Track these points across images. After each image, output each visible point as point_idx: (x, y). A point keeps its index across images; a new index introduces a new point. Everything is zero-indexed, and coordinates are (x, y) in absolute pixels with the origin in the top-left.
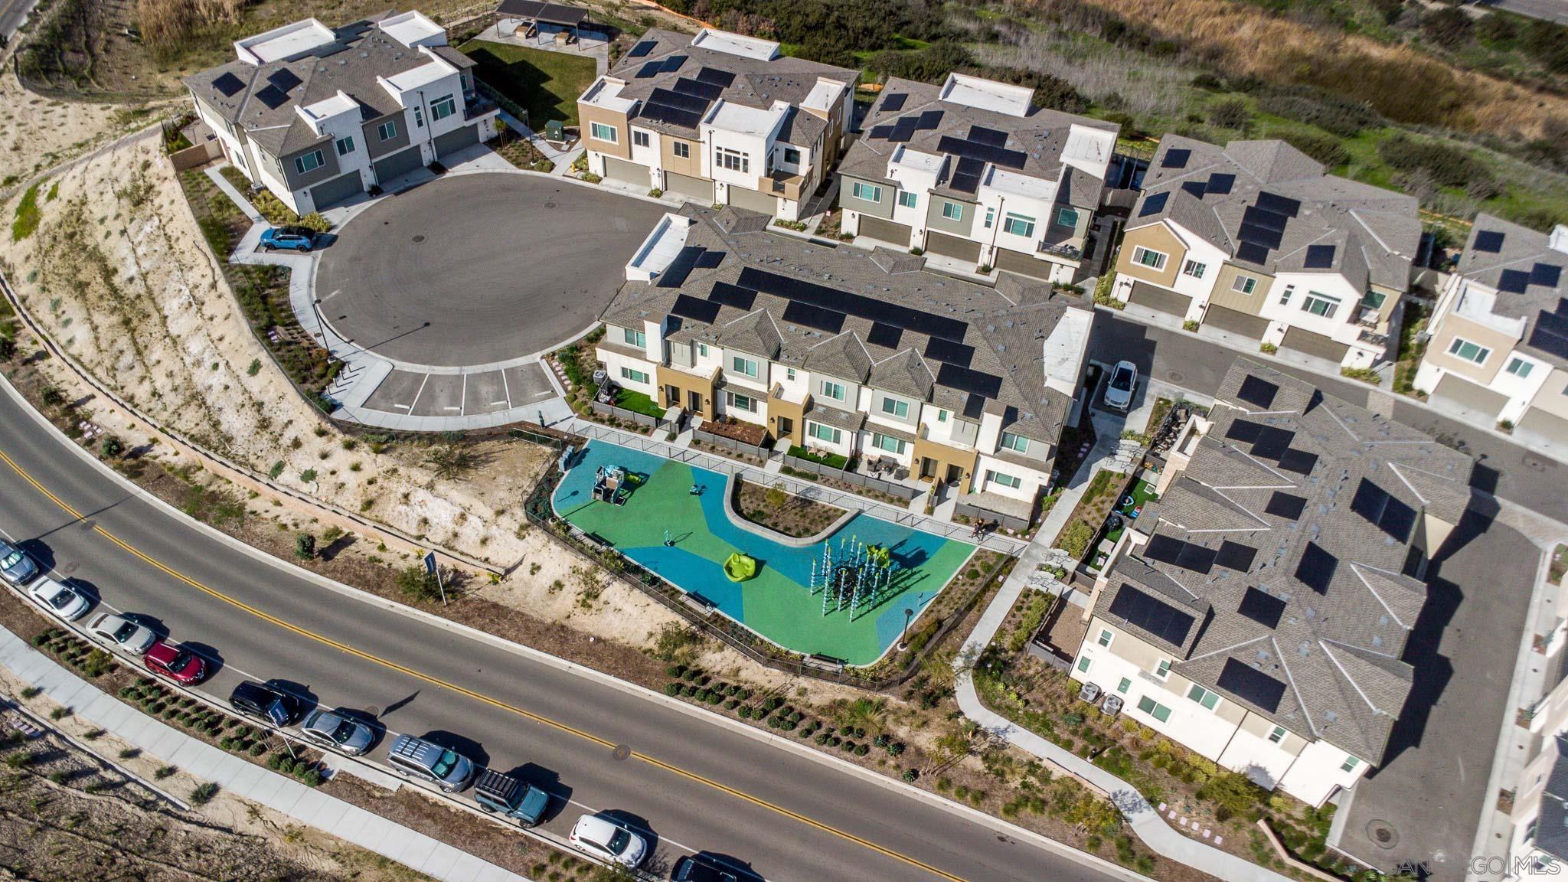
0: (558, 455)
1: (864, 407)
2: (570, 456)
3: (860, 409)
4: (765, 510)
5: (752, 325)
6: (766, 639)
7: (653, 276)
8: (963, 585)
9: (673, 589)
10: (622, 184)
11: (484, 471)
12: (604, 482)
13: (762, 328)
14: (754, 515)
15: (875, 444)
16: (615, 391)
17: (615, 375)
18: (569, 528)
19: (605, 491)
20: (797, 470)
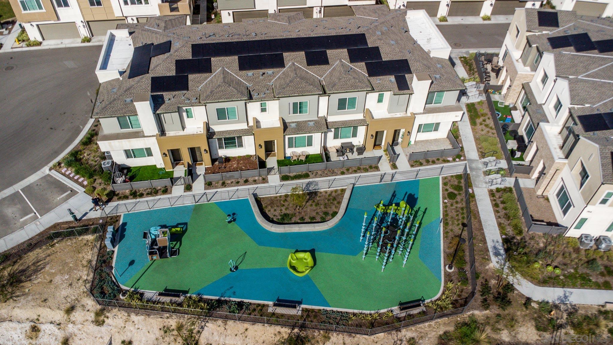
0: (102, 238)
1: (323, 112)
2: (113, 235)
3: (319, 115)
4: (288, 212)
5: (220, 80)
6: (356, 311)
7: (121, 73)
8: (452, 205)
9: (259, 305)
10: (58, 41)
11: (39, 279)
12: (154, 242)
13: (227, 80)
14: (283, 219)
15: (336, 137)
16: (125, 171)
17: (120, 159)
18: (142, 295)
19: (159, 249)
20: (292, 175)
